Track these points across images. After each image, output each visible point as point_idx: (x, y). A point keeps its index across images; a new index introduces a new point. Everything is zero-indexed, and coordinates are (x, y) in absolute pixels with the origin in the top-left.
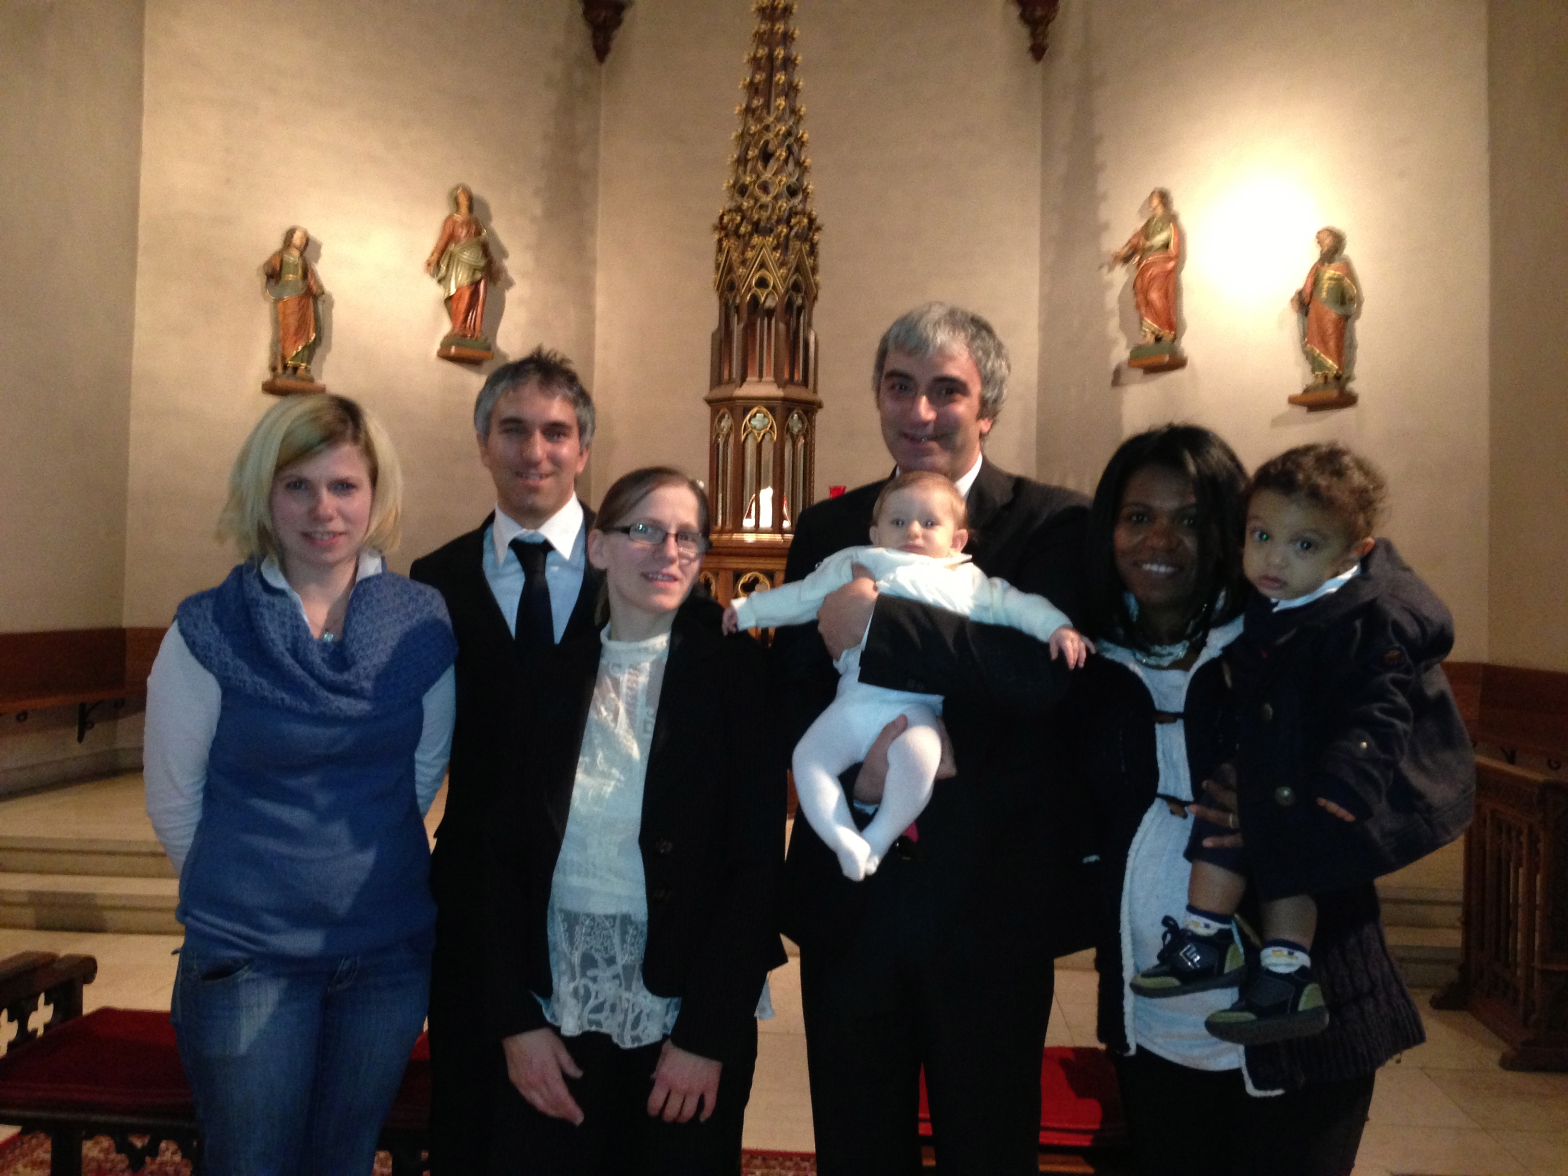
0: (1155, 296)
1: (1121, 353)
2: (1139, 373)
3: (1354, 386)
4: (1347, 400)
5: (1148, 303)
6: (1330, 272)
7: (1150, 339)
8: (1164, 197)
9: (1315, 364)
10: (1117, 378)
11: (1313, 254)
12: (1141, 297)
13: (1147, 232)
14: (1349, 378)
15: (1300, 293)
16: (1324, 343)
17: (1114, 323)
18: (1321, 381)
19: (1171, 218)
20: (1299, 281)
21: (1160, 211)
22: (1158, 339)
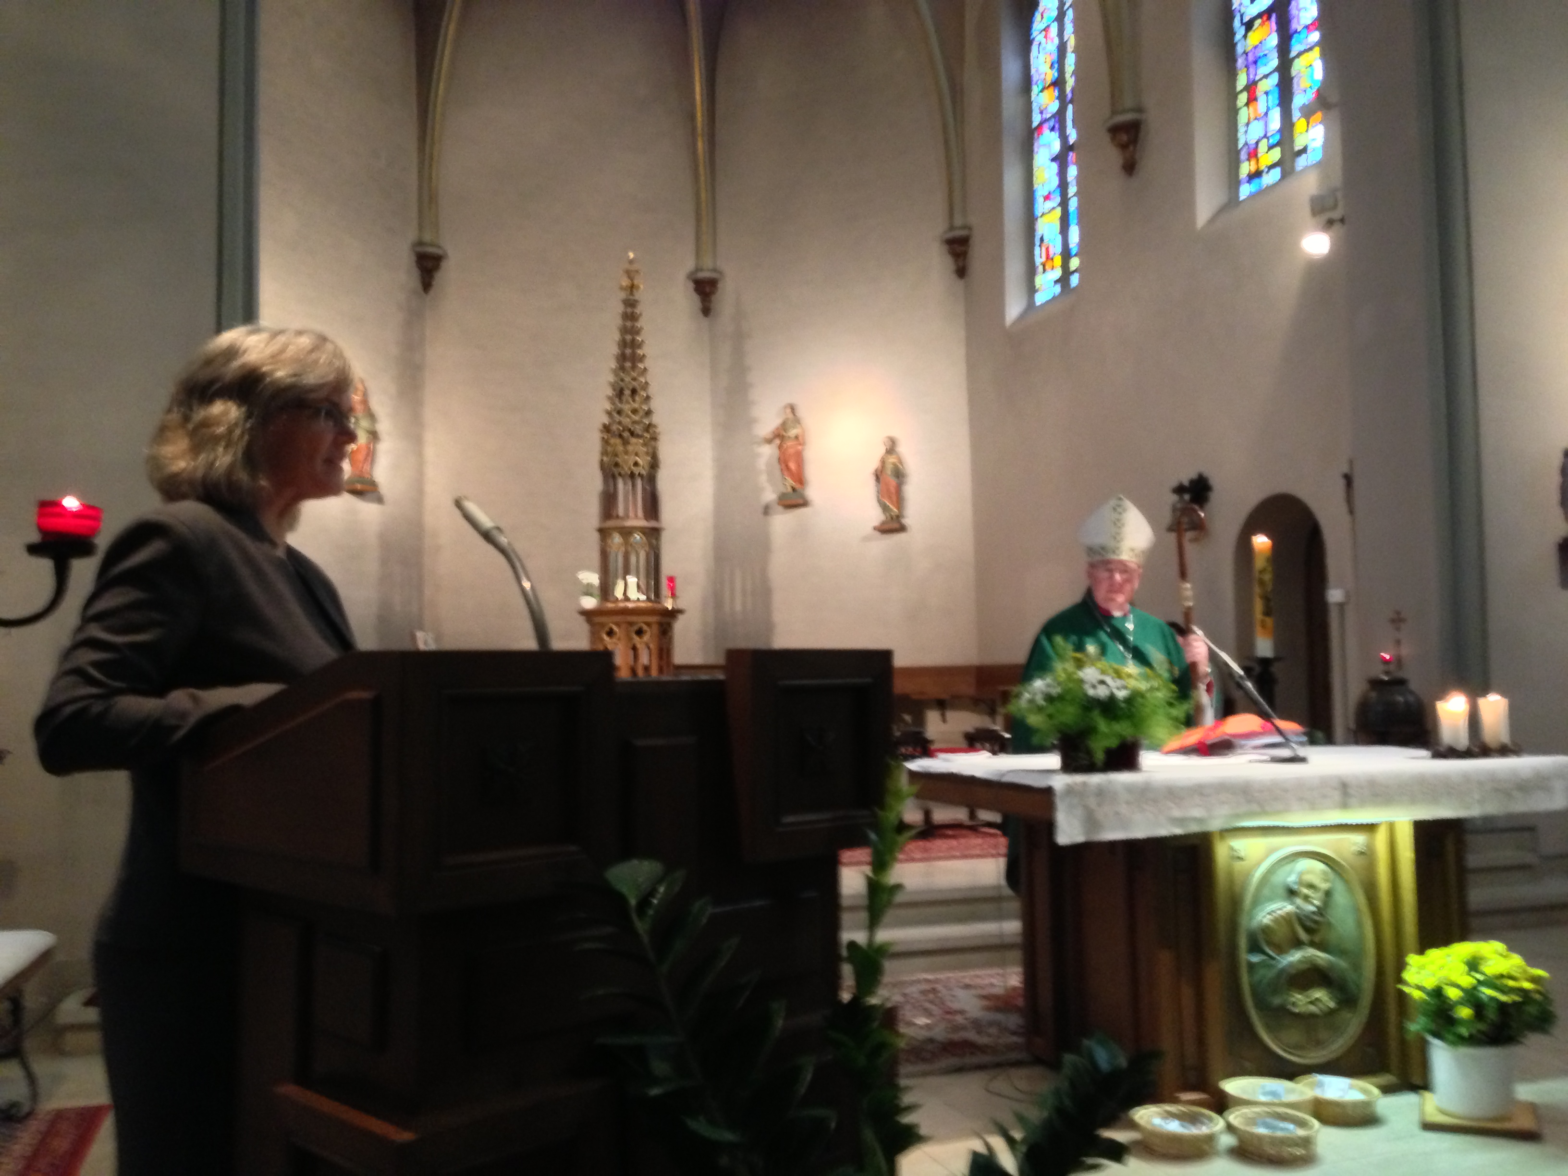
0: (792, 466)
1: (770, 496)
2: (780, 508)
3: (907, 521)
4: (902, 529)
5: (788, 468)
6: (892, 459)
7: (790, 490)
8: (793, 408)
9: (885, 508)
10: (767, 510)
11: (882, 450)
12: (783, 465)
13: (784, 426)
14: (903, 517)
15: (876, 471)
16: (890, 498)
17: (763, 479)
18: (889, 518)
19: (797, 421)
20: (875, 464)
21: (790, 416)
22: (794, 489)
